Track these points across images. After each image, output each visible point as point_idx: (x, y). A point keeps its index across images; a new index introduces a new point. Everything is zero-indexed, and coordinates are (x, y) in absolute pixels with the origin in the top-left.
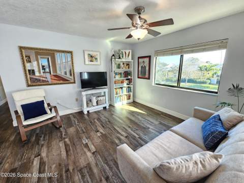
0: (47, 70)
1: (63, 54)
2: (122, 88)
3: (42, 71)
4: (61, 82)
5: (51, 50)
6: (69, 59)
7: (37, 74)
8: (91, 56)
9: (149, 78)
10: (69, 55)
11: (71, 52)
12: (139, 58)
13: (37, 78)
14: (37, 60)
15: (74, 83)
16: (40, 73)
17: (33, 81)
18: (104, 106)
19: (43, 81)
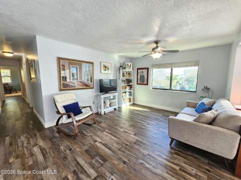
0: (75, 77)
1: (87, 64)
2: (125, 92)
3: (72, 78)
4: (84, 87)
5: (79, 61)
6: (91, 69)
7: (68, 80)
8: (105, 67)
9: (147, 84)
10: (91, 65)
11: (92, 63)
12: (138, 69)
13: (68, 83)
14: (69, 69)
15: (93, 88)
16: (70, 79)
17: (65, 86)
18: (115, 107)
19: (72, 86)
